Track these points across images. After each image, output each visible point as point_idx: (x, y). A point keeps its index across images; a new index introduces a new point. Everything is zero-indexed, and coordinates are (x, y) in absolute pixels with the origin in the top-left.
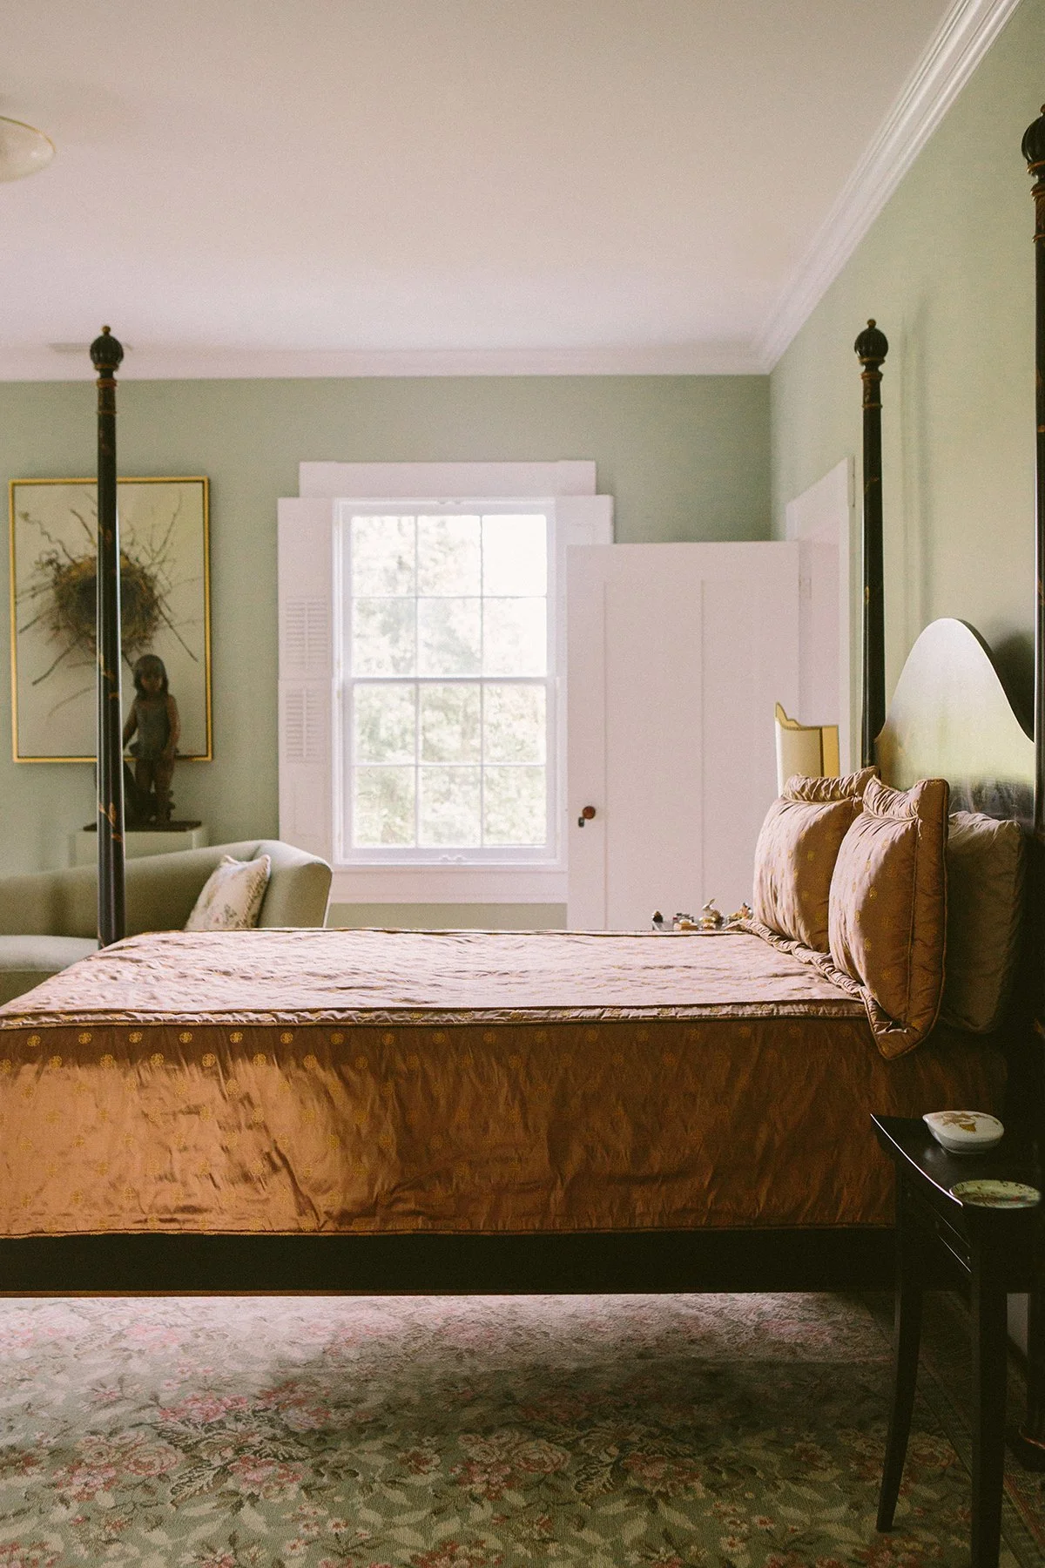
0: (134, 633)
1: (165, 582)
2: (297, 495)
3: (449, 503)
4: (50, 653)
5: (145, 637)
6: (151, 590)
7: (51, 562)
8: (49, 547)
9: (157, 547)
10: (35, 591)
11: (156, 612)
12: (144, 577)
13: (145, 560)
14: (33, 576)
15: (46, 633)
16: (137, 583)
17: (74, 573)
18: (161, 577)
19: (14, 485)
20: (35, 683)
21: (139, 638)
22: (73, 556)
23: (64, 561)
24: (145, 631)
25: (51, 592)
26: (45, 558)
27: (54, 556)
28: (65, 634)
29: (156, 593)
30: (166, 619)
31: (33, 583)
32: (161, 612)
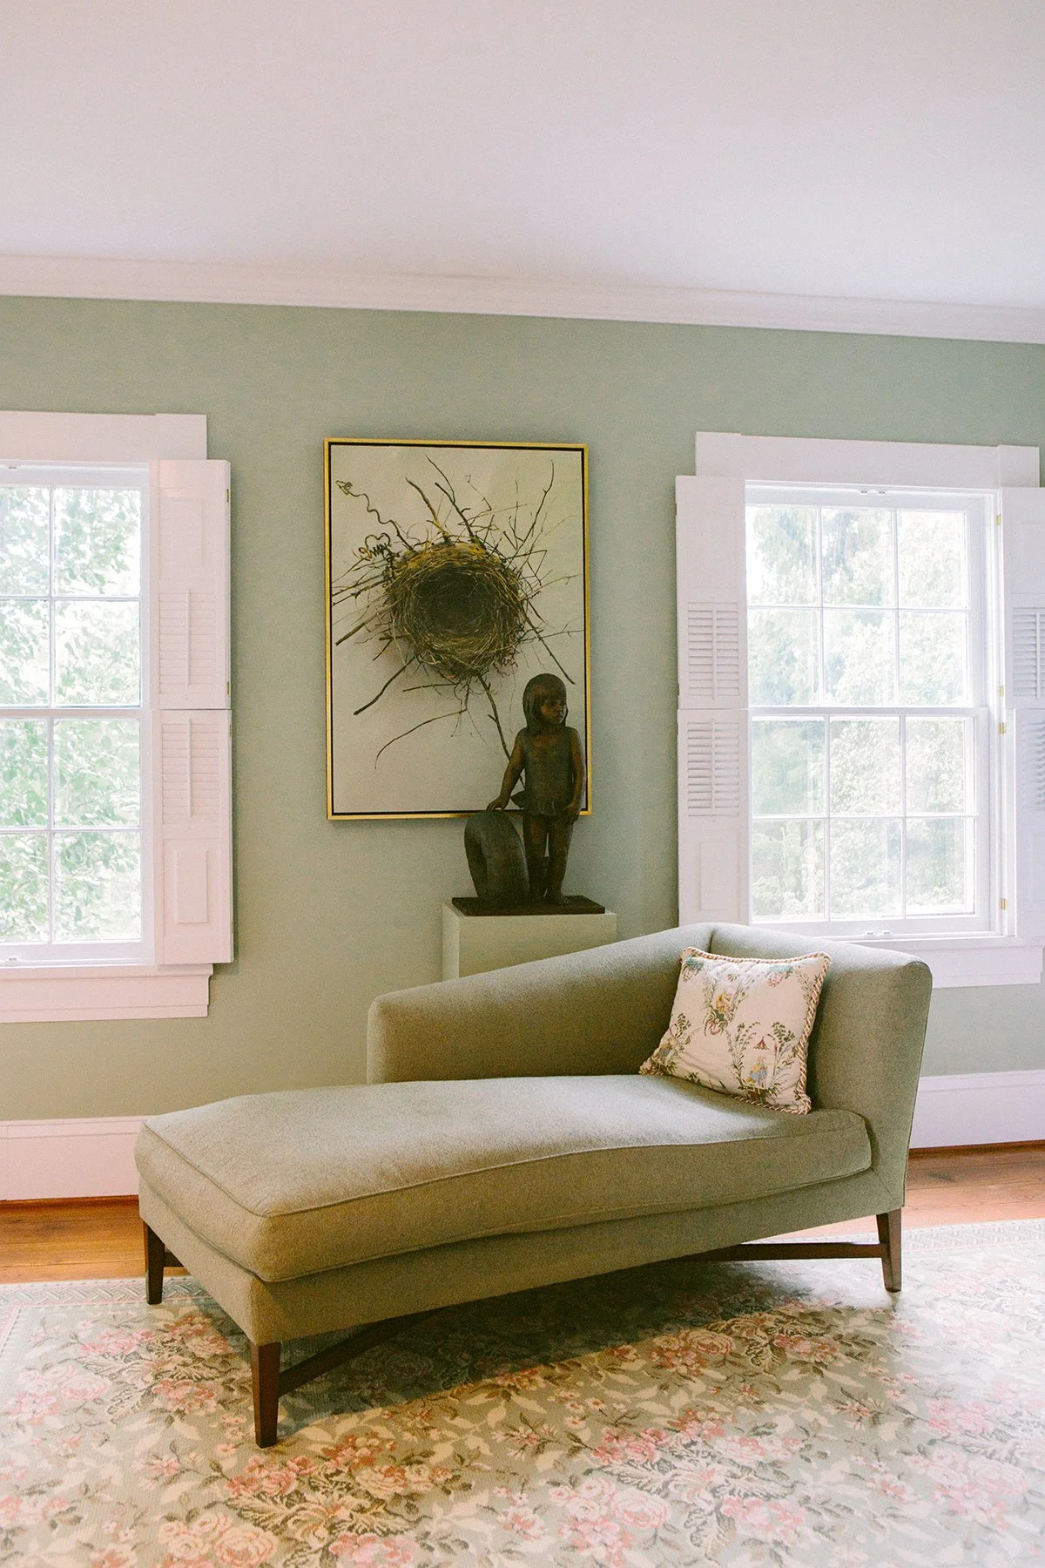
0: (492, 647)
1: (532, 580)
2: (694, 474)
3: (873, 491)
4: (379, 672)
5: (505, 652)
6: (514, 589)
7: (380, 549)
8: (379, 529)
9: (522, 534)
10: (358, 589)
11: (521, 618)
12: (506, 572)
13: (506, 550)
14: (355, 568)
15: (374, 645)
16: (495, 580)
17: (412, 565)
18: (527, 572)
19: (331, 444)
20: (356, 713)
21: (499, 652)
22: (411, 543)
23: (397, 547)
24: (506, 642)
25: (381, 589)
26: (373, 544)
27: (384, 541)
28: (399, 646)
29: (521, 594)
30: (534, 628)
31: (356, 576)
32: (527, 619)
